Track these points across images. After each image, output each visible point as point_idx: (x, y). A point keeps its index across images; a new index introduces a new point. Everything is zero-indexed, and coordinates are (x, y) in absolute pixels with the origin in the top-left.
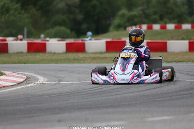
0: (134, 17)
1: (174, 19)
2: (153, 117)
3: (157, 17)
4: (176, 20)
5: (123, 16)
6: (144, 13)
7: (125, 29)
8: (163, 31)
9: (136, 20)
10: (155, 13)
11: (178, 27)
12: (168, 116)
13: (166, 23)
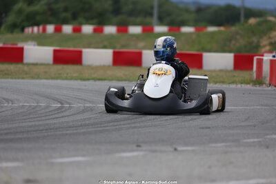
0: (36, 13)
1: (92, 18)
2: (62, 157)
3: (68, 15)
4: (95, 21)
5: (20, 11)
6: (51, 9)
7: (23, 30)
8: (76, 35)
9: (38, 18)
10: (66, 10)
11: (98, 30)
12: (84, 156)
13: (81, 24)
